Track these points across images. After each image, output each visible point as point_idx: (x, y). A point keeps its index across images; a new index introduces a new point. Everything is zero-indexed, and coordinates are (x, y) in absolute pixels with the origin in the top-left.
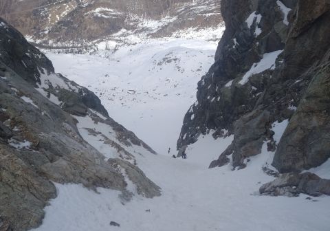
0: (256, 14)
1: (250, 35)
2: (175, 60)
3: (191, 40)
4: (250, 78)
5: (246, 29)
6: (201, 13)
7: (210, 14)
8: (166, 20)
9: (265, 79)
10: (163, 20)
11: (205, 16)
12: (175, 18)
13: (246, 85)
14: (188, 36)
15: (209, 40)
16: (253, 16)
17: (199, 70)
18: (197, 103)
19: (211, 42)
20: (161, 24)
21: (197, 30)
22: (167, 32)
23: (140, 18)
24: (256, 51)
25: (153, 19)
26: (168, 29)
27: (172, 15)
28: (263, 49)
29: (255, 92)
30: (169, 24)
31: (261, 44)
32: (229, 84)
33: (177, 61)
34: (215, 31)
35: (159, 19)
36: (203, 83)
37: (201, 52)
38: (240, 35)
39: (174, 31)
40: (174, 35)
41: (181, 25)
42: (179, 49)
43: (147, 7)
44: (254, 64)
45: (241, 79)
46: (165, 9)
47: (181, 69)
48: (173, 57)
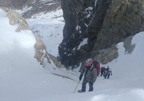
0: (79, 26)
1: (78, 33)
2: (37, 32)
3: (43, 19)
4: (81, 47)
5: (76, 31)
6: (45, 3)
7: (51, 4)
8: (26, 9)
9: (85, 47)
10: (24, 9)
11: (48, 5)
12: (31, 8)
13: (80, 49)
14: (41, 17)
15: (53, 18)
16: (78, 27)
17: (51, 36)
18: (59, 56)
19: (54, 19)
20: (23, 12)
21: (45, 13)
22: (28, 16)
23: (10, 9)
24: (81, 38)
25: (18, 9)
26: (28, 14)
27: (29, 6)
28: (83, 38)
29: (83, 52)
30: (28, 11)
31: (82, 36)
32: (74, 49)
33: (38, 32)
34: (55, 13)
35: (21, 9)
36: (61, 47)
37: (51, 26)
38: (75, 33)
39: (32, 15)
40: (32, 17)
41: (36, 11)
42: (38, 25)
43: (13, 3)
44: (81, 42)
45: (78, 48)
46: (24, 3)
47: (41, 36)
48: (35, 31)
